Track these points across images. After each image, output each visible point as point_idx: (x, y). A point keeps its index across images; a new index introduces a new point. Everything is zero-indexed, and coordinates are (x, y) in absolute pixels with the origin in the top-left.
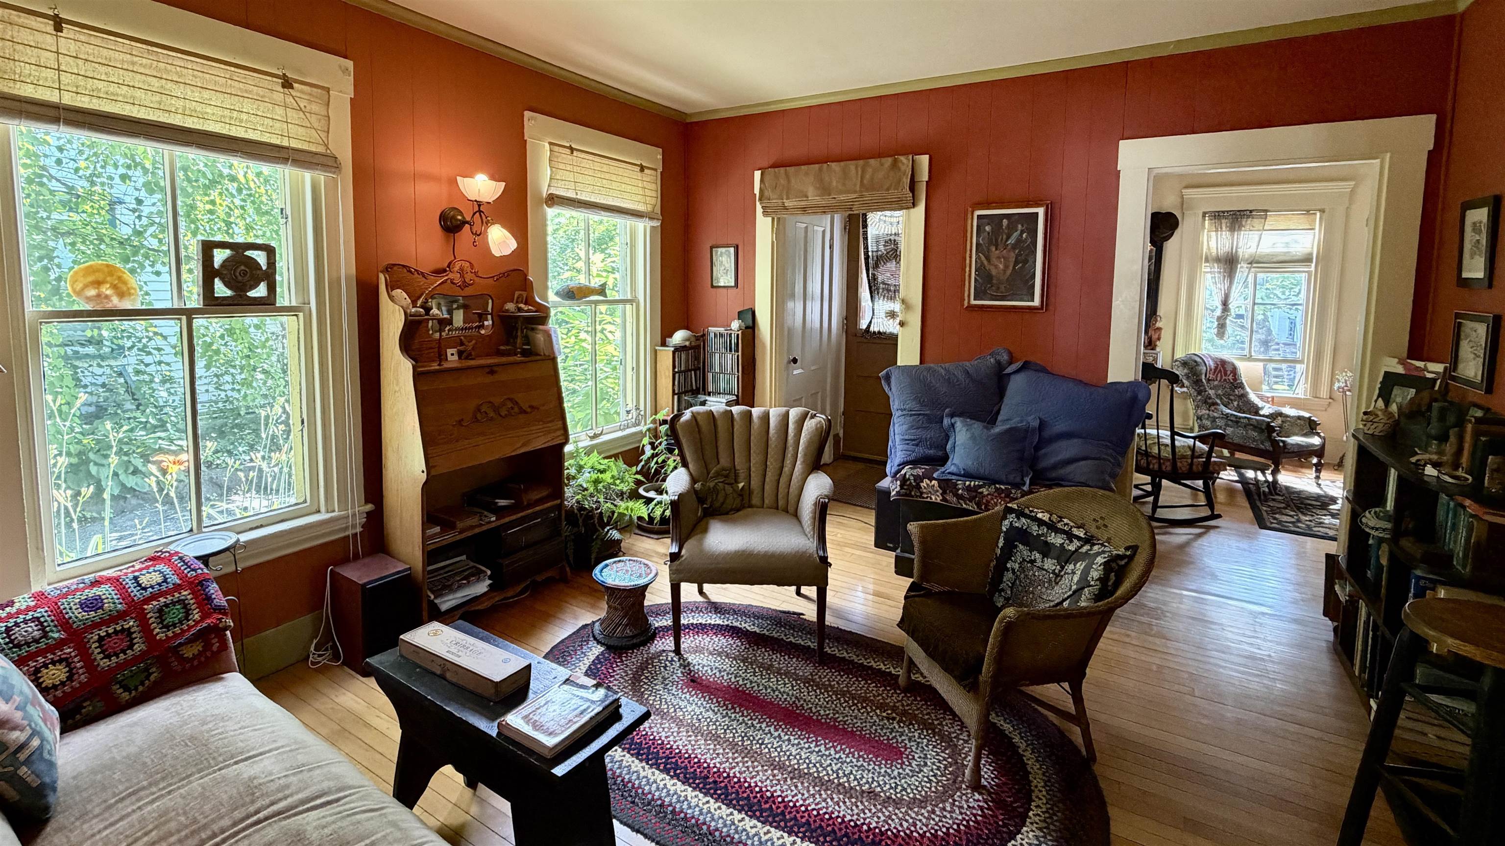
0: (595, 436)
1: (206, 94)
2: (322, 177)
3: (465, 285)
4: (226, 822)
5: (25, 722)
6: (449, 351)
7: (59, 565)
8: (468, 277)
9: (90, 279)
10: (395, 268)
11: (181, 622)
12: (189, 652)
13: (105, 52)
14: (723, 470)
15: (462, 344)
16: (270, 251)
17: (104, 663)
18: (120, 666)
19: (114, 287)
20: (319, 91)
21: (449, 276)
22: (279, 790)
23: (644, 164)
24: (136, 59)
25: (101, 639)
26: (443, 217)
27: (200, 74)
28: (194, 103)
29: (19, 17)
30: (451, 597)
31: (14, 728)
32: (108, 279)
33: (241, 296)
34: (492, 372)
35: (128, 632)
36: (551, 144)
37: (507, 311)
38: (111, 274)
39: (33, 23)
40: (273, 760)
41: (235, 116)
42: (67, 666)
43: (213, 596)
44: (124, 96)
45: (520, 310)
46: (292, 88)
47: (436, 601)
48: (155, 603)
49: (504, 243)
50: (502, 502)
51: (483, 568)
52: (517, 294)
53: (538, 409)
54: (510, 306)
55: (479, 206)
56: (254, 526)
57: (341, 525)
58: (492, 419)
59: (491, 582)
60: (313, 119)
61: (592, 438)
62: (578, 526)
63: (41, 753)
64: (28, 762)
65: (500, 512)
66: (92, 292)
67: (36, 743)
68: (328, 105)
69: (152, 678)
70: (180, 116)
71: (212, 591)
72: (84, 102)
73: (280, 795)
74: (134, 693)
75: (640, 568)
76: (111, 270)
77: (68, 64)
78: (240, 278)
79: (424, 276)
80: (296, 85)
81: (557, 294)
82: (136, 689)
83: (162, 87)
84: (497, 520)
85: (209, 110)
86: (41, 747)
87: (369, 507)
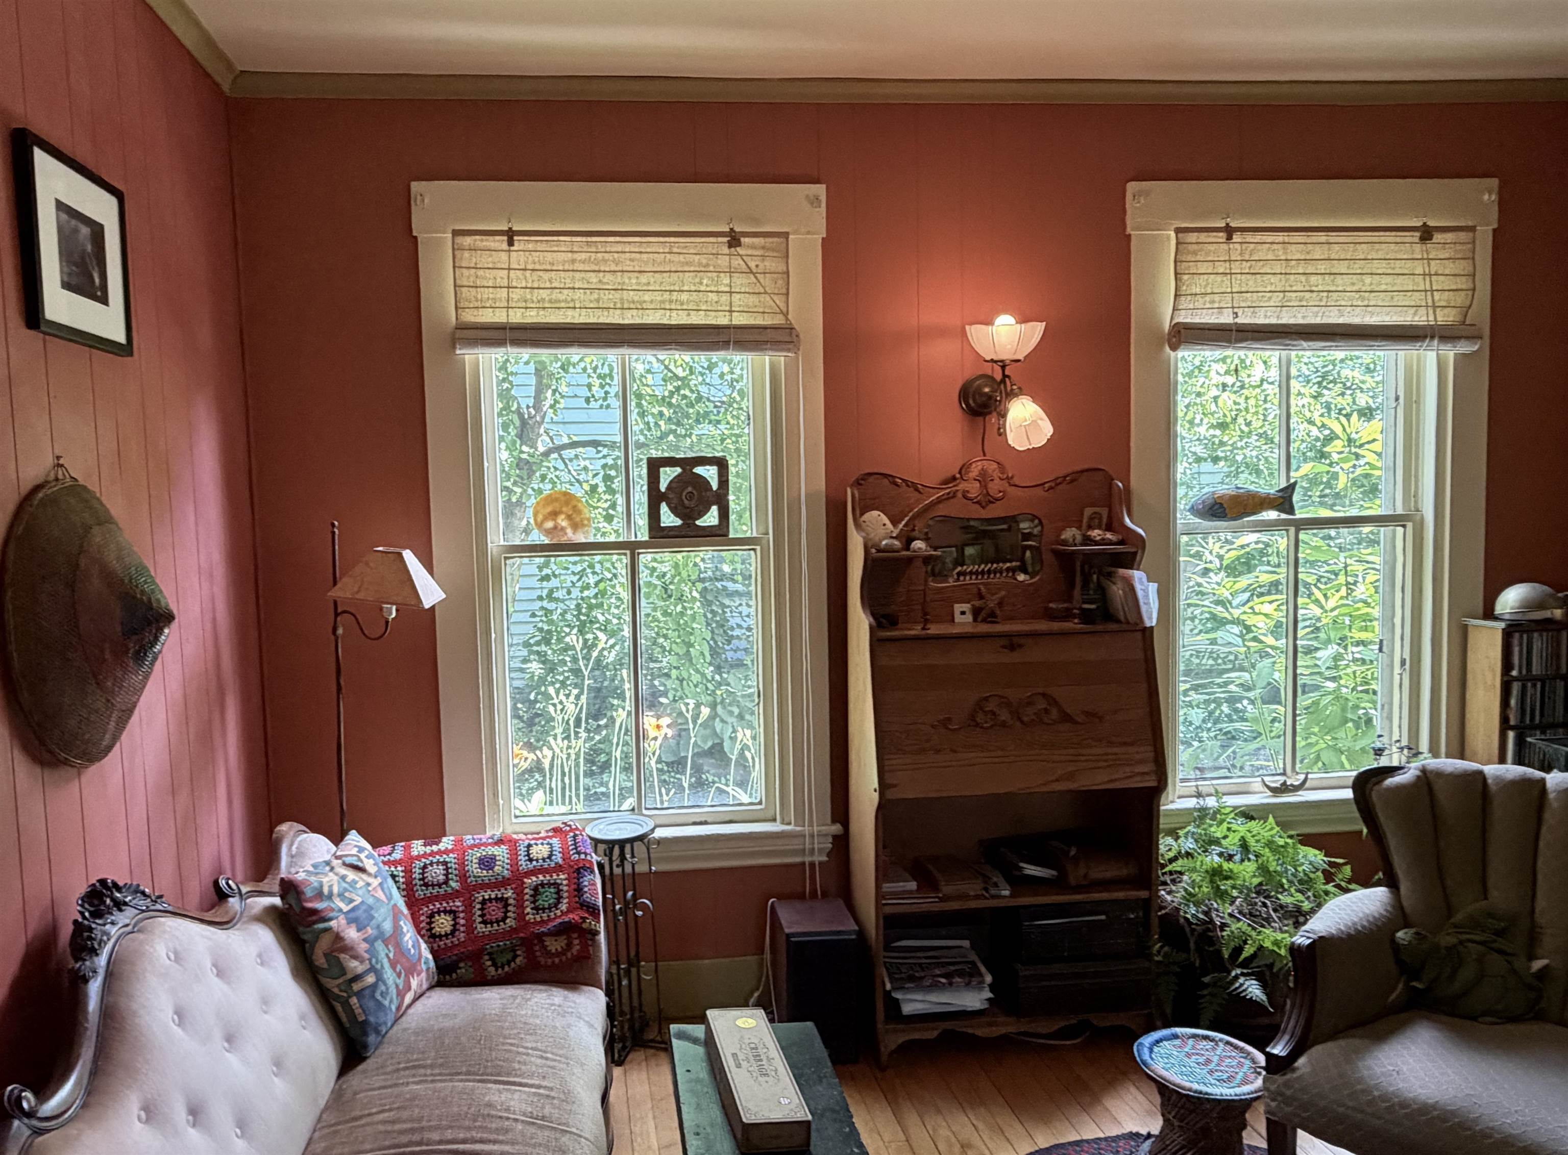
0: (1284, 789)
1: (644, 279)
2: (781, 358)
3: (988, 500)
4: (436, 1136)
5: (366, 956)
6: (958, 608)
7: (516, 817)
8: (995, 487)
9: (549, 509)
10: (871, 479)
11: (550, 908)
12: (555, 945)
13: (549, 256)
14: (1490, 915)
15: (981, 596)
16: (721, 464)
17: (481, 928)
18: (491, 936)
19: (569, 517)
20: (776, 240)
21: (960, 487)
22: (497, 1131)
23: (1431, 223)
24: (576, 256)
25: (484, 902)
26: (965, 393)
27: (638, 256)
28: (632, 293)
29: (482, 240)
30: (919, 997)
31: (355, 957)
32: (564, 509)
33: (689, 526)
34: (1012, 647)
35: (504, 901)
36: (1178, 231)
37: (1065, 543)
38: (567, 503)
39: (492, 244)
40: (524, 1096)
41: (674, 298)
42: (454, 920)
43: (586, 889)
44: (566, 301)
45: (1088, 540)
46: (740, 245)
47: (898, 995)
48: (534, 879)
49: (1030, 427)
50: (1031, 870)
51: (983, 969)
52: (1088, 512)
53: (1101, 719)
54: (1069, 534)
55: (1003, 367)
56: (698, 820)
57: (796, 845)
58: (1004, 725)
59: (991, 995)
60: (767, 281)
61: (1276, 791)
62: (1187, 951)
63: (374, 992)
64: (359, 994)
65: (1021, 883)
66: (549, 524)
67: (370, 979)
68: (787, 257)
69: (518, 960)
70: (618, 312)
71: (586, 883)
72: (532, 317)
73: (493, 1137)
74: (500, 971)
75: (1241, 1065)
76: (568, 498)
77: (518, 278)
78: (686, 502)
79: (917, 490)
80: (744, 240)
81: (1194, 510)
82: (503, 967)
83: (600, 281)
84: (1012, 896)
85: (647, 297)
86: (374, 986)
87: (837, 828)
